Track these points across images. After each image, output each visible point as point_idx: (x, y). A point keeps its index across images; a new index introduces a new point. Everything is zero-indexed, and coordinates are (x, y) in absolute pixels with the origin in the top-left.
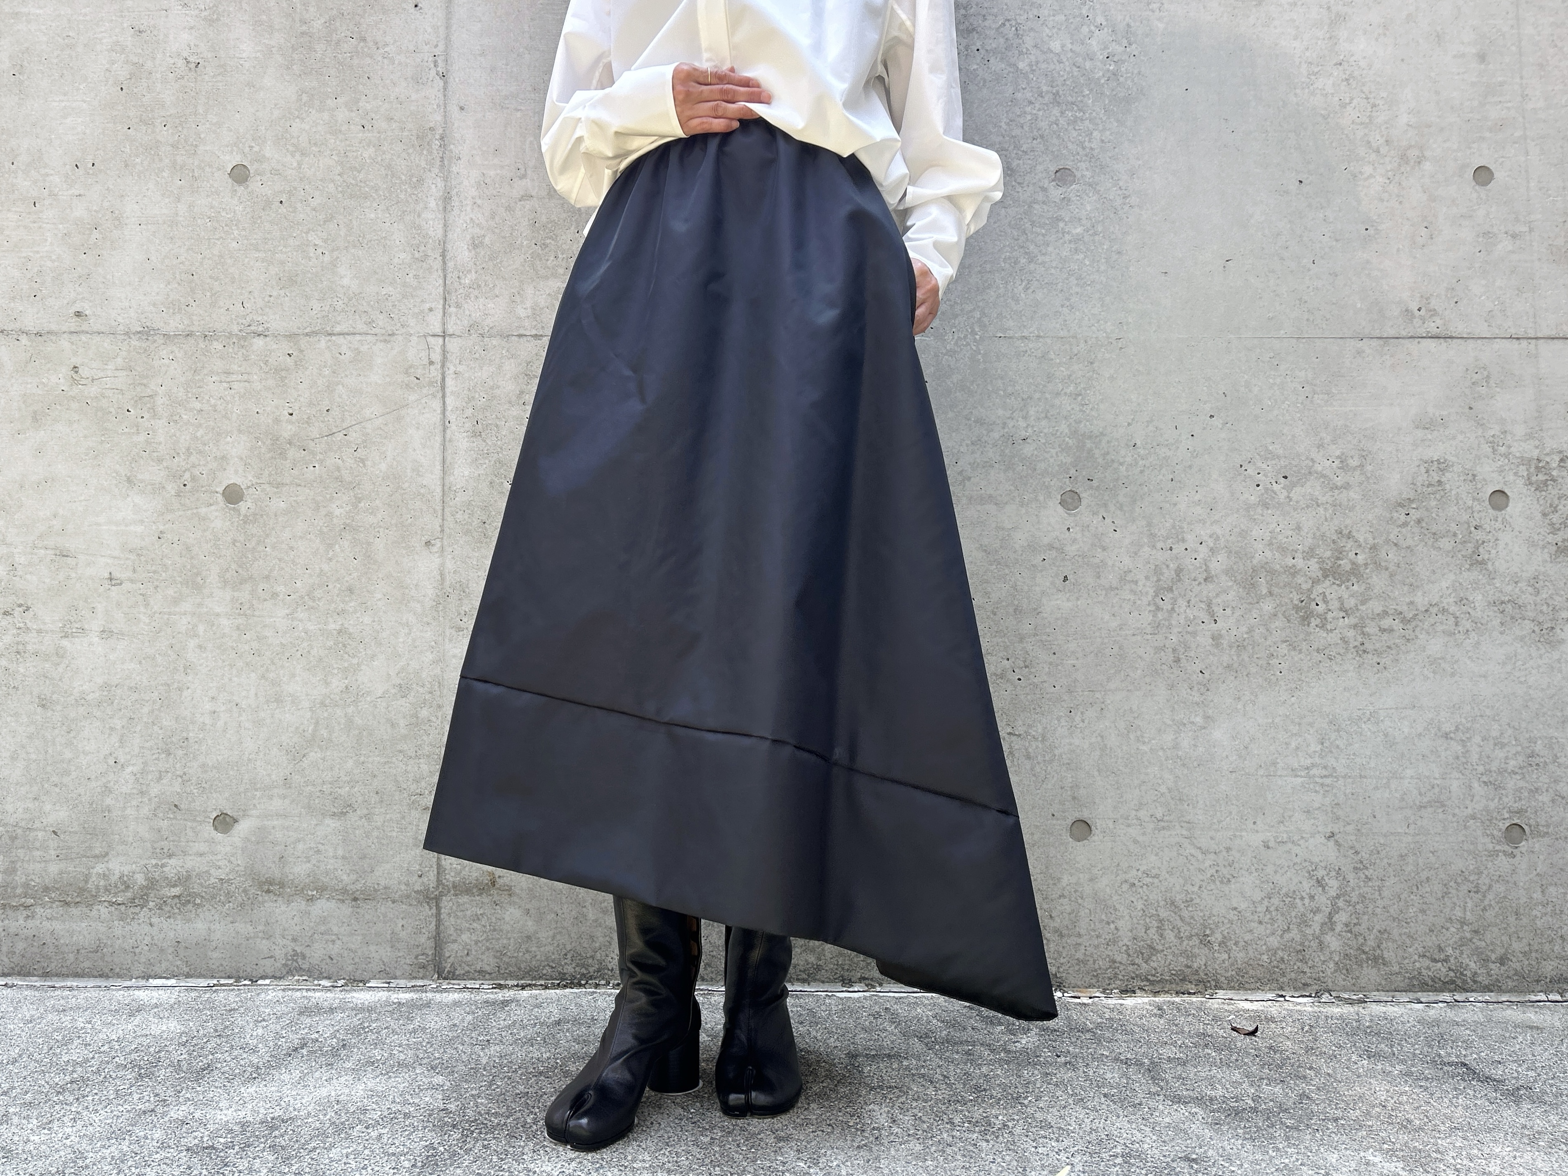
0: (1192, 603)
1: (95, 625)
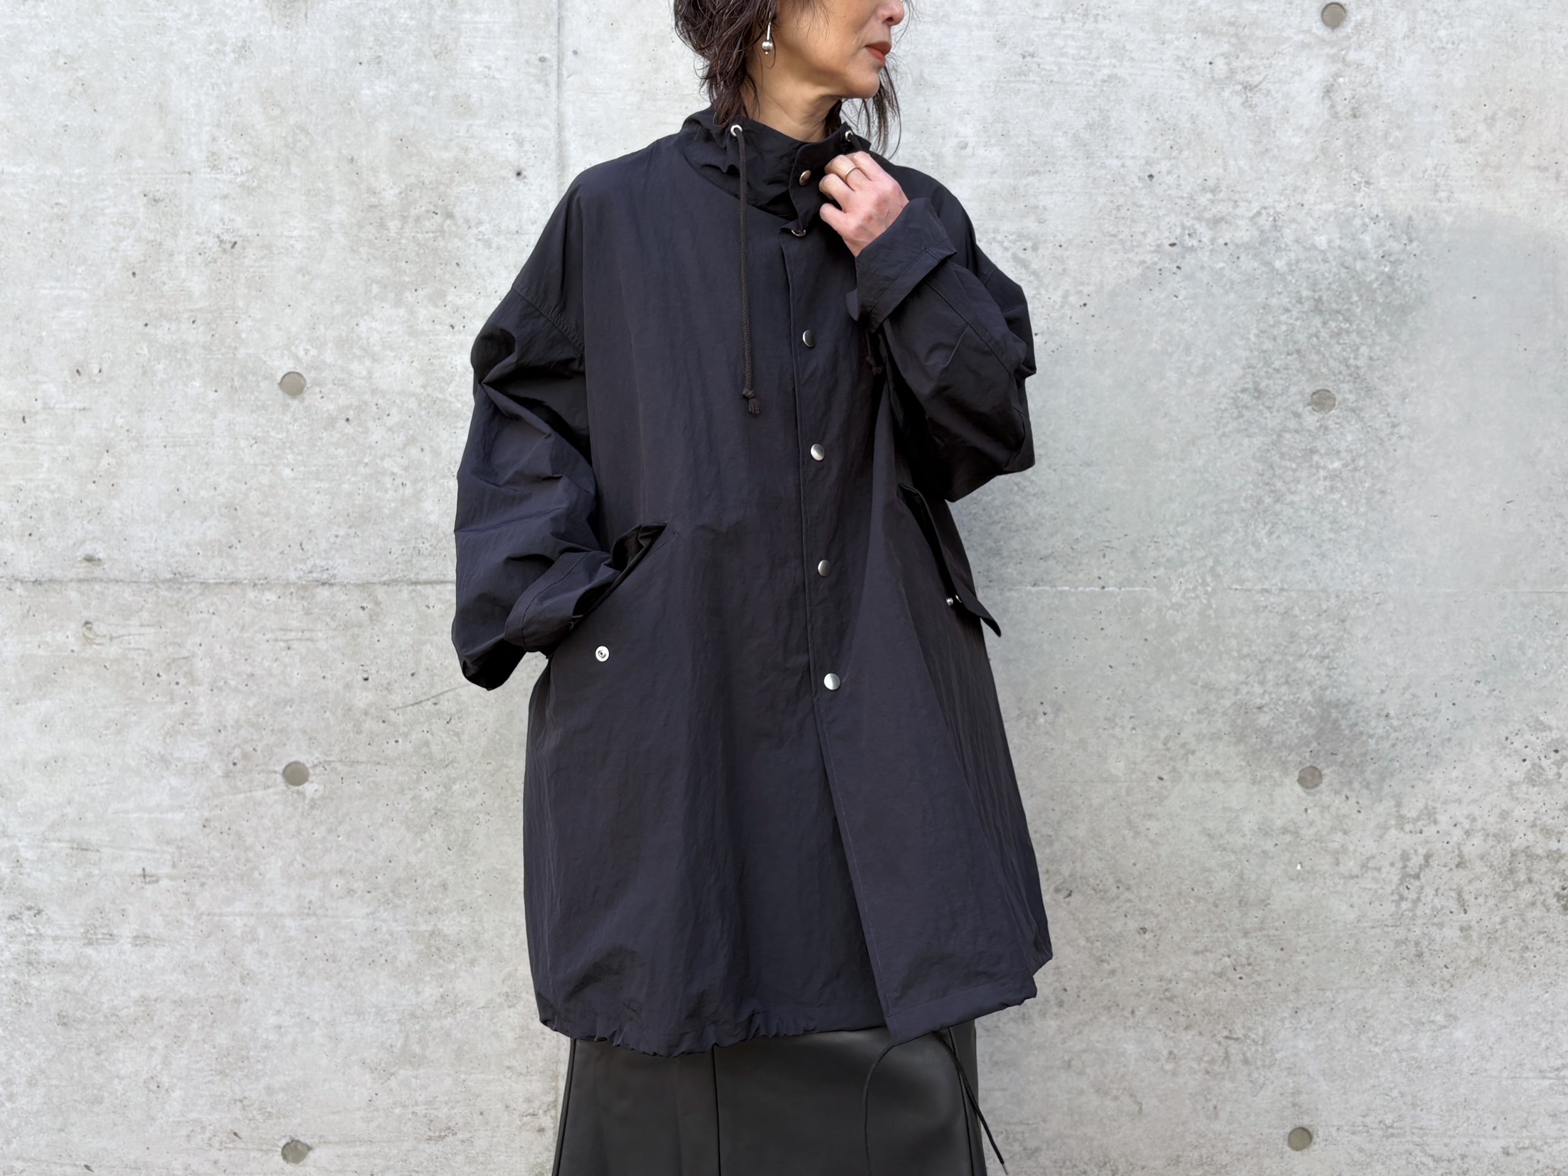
0: (1440, 891)
1: (127, 931)
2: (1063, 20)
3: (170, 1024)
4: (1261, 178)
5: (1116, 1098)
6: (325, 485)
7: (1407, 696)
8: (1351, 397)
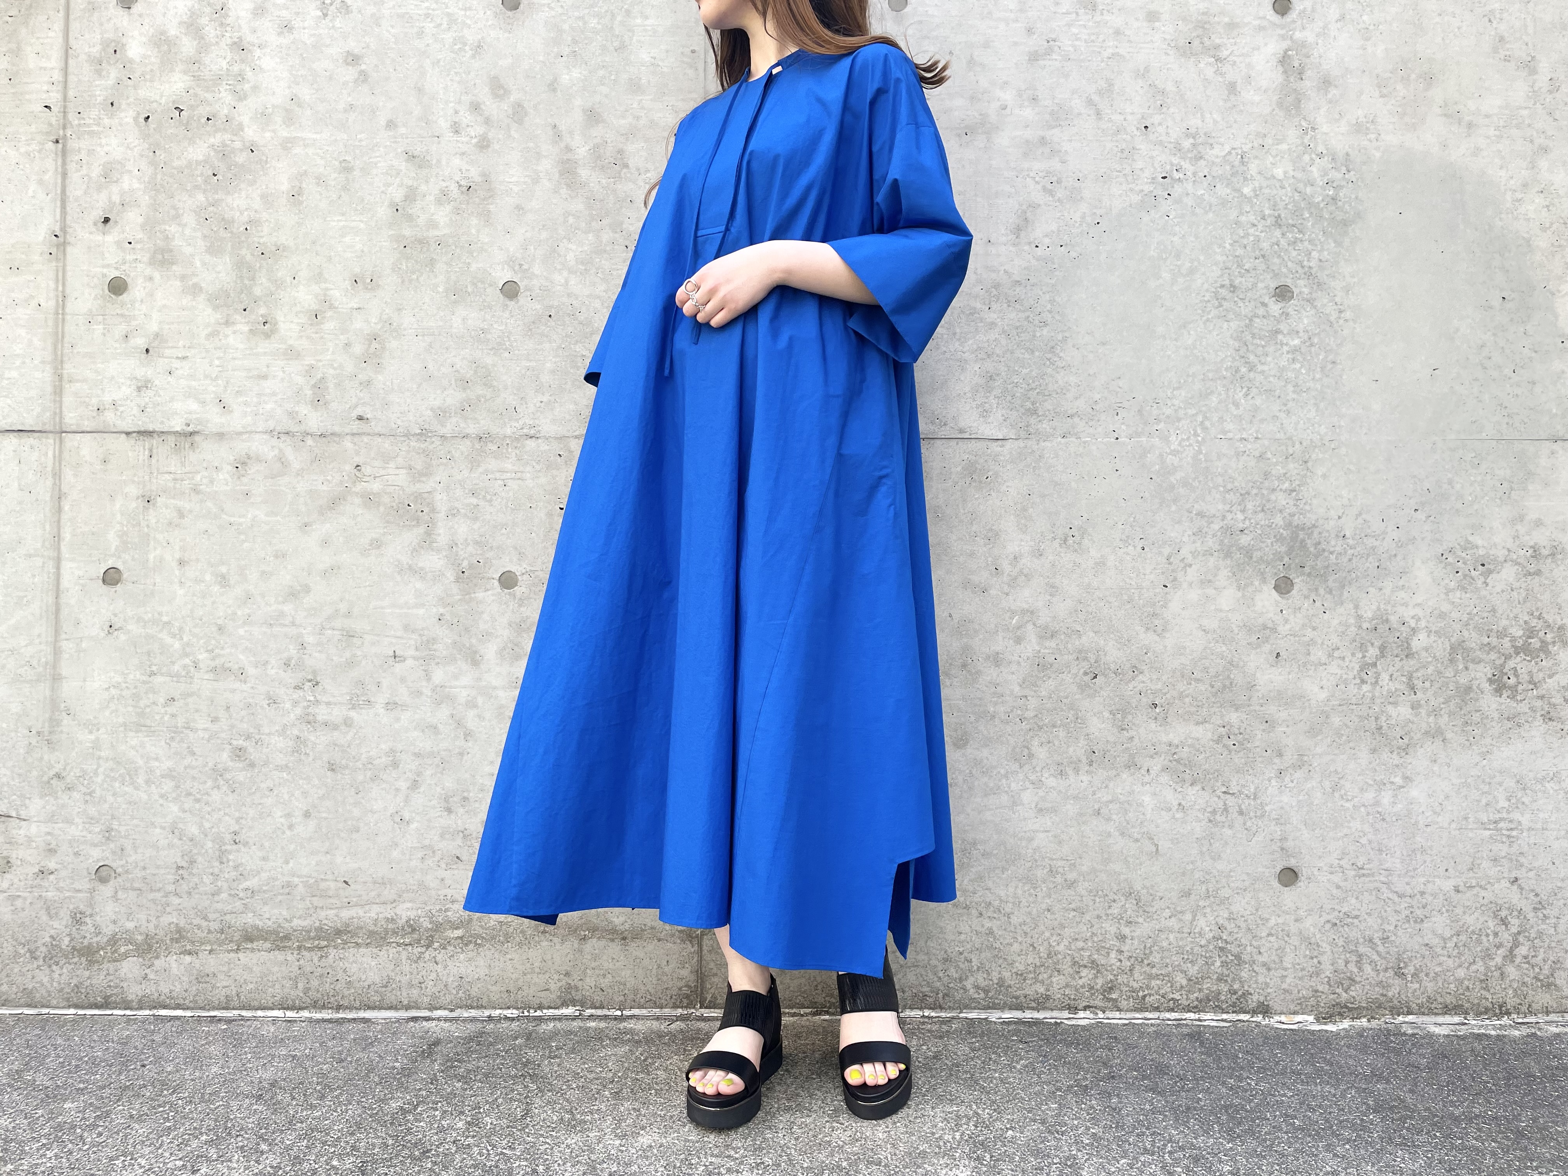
0: (1394, 677)
1: (381, 699)
2: (1077, 14)
3: (411, 771)
4: (1231, 127)
5: (1137, 840)
6: (533, 364)
7: (1360, 520)
8: (1306, 290)
